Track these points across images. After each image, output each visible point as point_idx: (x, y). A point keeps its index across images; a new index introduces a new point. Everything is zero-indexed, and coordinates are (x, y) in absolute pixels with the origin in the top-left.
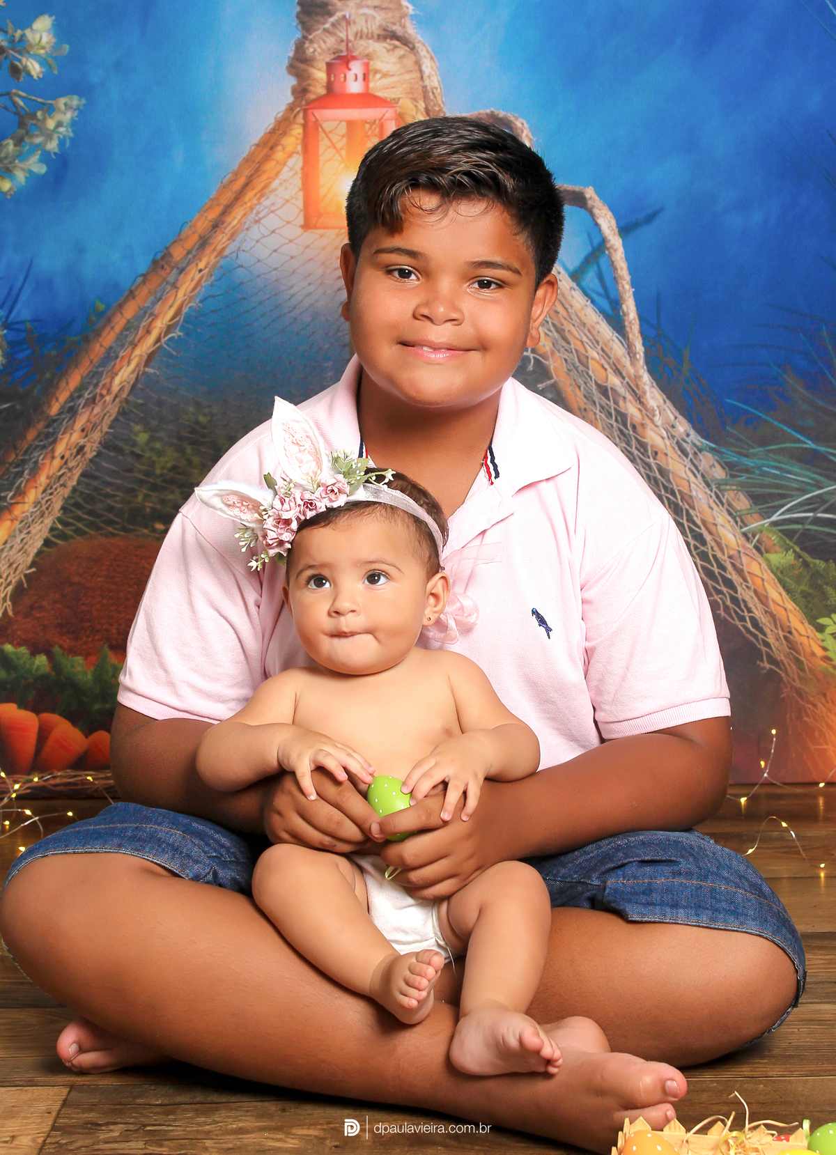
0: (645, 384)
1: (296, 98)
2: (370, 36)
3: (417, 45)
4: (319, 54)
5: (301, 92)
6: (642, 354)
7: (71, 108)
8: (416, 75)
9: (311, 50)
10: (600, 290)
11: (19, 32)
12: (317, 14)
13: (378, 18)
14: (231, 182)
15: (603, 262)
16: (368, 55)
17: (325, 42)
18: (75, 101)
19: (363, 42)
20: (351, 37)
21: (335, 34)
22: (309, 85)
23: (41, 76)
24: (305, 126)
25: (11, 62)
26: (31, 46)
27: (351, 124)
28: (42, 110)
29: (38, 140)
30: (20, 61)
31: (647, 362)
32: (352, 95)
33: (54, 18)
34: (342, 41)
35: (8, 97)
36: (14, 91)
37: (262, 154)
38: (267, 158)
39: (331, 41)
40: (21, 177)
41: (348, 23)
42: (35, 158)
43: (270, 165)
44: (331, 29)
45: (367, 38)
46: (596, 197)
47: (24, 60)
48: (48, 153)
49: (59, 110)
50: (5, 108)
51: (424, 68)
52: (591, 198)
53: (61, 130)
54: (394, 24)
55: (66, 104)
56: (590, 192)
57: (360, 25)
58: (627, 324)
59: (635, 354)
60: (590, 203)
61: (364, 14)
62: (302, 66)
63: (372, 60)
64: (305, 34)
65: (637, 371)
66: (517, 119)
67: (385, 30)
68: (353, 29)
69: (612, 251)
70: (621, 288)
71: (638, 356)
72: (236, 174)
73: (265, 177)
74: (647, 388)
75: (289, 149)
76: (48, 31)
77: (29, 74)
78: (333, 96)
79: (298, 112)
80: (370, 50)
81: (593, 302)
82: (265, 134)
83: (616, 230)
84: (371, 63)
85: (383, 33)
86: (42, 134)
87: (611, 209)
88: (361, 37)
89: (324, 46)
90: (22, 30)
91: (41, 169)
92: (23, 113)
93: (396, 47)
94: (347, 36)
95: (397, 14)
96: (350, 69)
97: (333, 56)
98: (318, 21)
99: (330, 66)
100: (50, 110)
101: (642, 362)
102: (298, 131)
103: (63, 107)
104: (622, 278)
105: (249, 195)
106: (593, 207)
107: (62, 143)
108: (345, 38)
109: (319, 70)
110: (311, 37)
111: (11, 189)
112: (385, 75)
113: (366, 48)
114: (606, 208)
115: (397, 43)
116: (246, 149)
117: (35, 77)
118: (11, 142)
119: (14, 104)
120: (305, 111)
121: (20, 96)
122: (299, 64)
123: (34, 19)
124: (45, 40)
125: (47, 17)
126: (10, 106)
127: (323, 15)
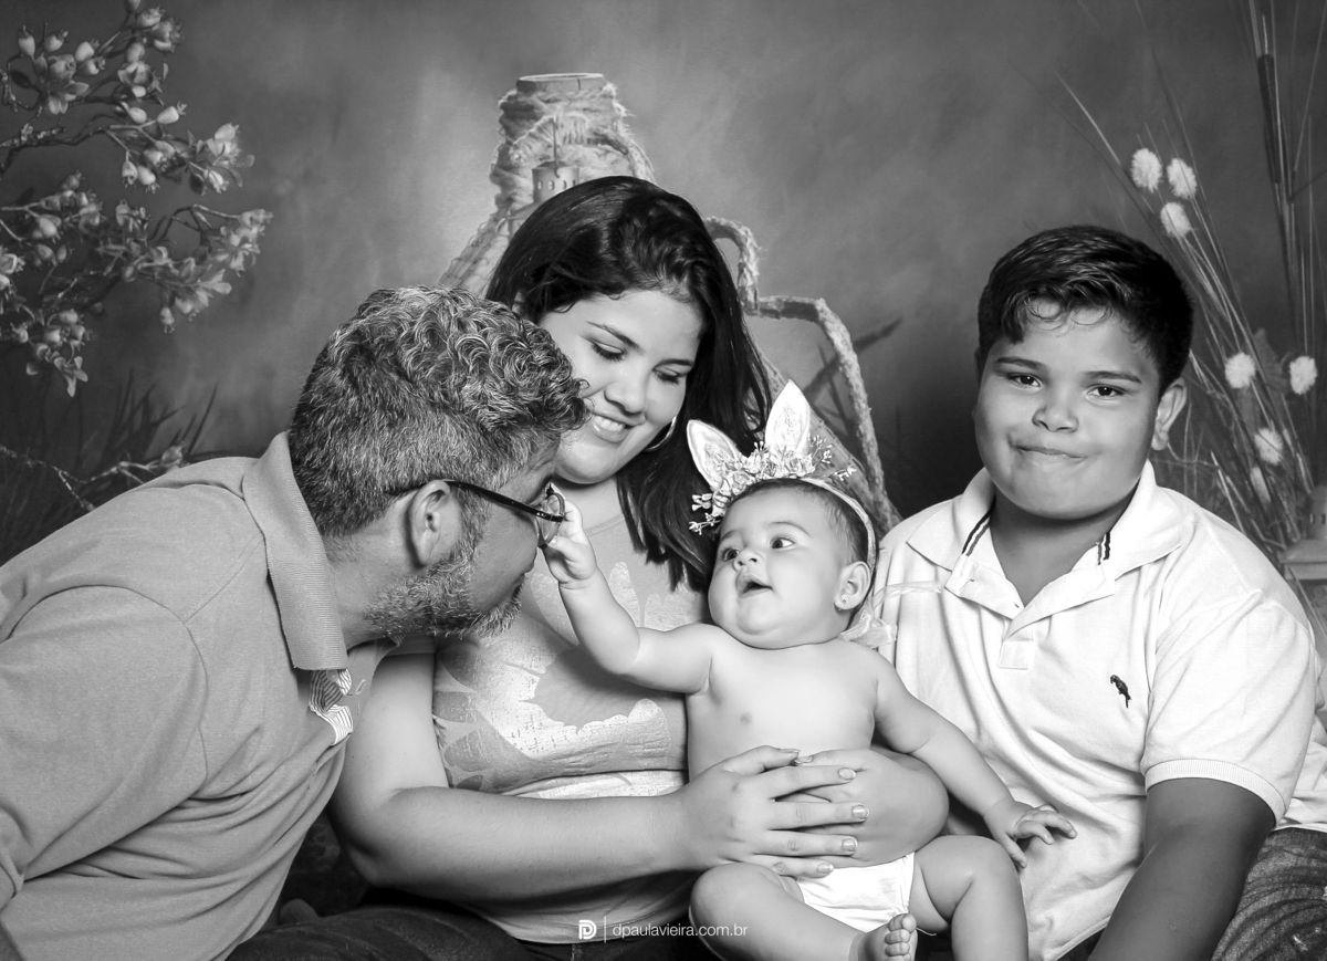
0: (886, 511)
1: (500, 208)
2: (579, 141)
3: (630, 149)
4: (525, 160)
5: (505, 201)
6: (882, 479)
7: (257, 222)
9: (516, 156)
10: (835, 410)
11: (200, 142)
12: (522, 118)
13: (588, 121)
15: (837, 380)
16: (577, 161)
17: (530, 148)
18: (261, 215)
19: (571, 147)
20: (559, 142)
21: (541, 139)
22: (515, 194)
23: (224, 189)
25: (193, 176)
26: (214, 157)
28: (226, 225)
29: (222, 258)
30: (202, 173)
31: (888, 486)
33: (237, 126)
34: (549, 146)
35: (188, 213)
36: (195, 205)
37: (464, 270)
38: (470, 273)
39: (537, 147)
40: (203, 297)
41: (556, 127)
42: (219, 277)
43: (473, 281)
44: (538, 134)
45: (576, 142)
46: (827, 309)
47: (206, 172)
48: (234, 271)
49: (245, 226)
50: (186, 224)
52: (822, 311)
53: (247, 246)
54: (605, 127)
55: (251, 219)
56: (821, 304)
57: (568, 128)
58: (864, 445)
59: (874, 479)
60: (821, 316)
61: (572, 118)
62: (507, 174)
63: (582, 166)
64: (509, 139)
65: (876, 497)
66: (740, 226)
67: (595, 134)
68: (561, 134)
69: (846, 367)
70: (857, 407)
71: (877, 481)
74: (888, 515)
76: (232, 141)
77: (211, 186)
79: (503, 223)
80: (580, 155)
81: (827, 423)
82: (468, 247)
83: (850, 345)
84: (581, 169)
85: (593, 137)
86: (227, 251)
87: (845, 321)
88: (570, 142)
89: (529, 151)
90: (204, 140)
91: (225, 289)
92: (205, 228)
93: (608, 152)
94: (555, 142)
95: (609, 117)
96: (558, 177)
97: (540, 163)
98: (523, 126)
99: (536, 173)
100: (235, 225)
101: (881, 487)
103: (248, 222)
104: (858, 396)
106: (825, 319)
107: (247, 259)
108: (552, 143)
109: (525, 177)
110: (515, 143)
111: (192, 311)
113: (576, 153)
114: (839, 321)
115: (608, 147)
117: (218, 190)
118: (192, 260)
119: (196, 219)
120: (511, 222)
121: (203, 212)
122: (503, 171)
123: (216, 129)
124: (228, 150)
125: (230, 126)
126: (191, 221)
127: (528, 120)
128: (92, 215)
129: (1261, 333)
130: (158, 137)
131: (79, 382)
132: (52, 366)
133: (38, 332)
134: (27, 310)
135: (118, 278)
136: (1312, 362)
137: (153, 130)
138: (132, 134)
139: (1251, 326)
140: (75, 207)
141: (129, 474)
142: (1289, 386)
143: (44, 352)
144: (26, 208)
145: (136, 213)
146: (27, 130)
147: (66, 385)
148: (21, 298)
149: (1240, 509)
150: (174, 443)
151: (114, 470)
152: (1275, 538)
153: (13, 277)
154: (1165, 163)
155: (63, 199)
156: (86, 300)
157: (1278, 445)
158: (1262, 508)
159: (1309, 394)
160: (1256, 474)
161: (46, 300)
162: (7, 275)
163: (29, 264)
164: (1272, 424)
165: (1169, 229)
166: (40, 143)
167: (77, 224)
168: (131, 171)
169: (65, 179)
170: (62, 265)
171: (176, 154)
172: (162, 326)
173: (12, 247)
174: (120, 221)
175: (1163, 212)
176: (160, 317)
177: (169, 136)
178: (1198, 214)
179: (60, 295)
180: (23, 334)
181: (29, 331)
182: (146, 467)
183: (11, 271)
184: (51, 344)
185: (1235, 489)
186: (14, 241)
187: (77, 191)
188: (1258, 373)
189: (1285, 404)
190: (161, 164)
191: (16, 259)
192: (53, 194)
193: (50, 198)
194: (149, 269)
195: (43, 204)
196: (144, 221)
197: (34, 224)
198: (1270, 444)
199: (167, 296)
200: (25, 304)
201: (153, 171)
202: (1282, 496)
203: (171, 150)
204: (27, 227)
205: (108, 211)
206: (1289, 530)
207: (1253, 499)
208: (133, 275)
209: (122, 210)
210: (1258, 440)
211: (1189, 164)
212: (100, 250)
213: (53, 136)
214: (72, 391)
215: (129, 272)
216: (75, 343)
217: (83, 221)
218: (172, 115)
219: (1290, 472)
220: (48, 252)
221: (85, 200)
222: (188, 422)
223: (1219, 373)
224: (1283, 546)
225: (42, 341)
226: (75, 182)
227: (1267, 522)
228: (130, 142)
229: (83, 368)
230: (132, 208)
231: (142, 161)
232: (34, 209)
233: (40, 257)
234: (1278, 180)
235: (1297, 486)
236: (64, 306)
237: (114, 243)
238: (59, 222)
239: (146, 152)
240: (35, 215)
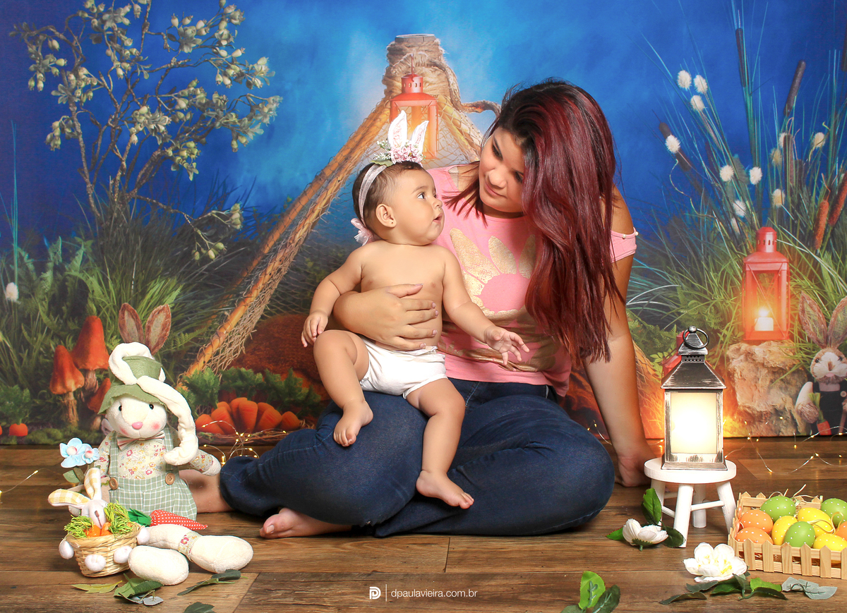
1: (386, 95)
2: (423, 65)
3: (446, 69)
4: (398, 74)
5: (389, 92)
7: (276, 102)
8: (446, 84)
9: (394, 72)
12: (397, 55)
13: (427, 56)
14: (355, 137)
16: (422, 74)
17: (401, 68)
18: (278, 98)
19: (419, 68)
20: (414, 66)
21: (406, 64)
22: (393, 89)
23: (262, 87)
24: (391, 109)
25: (247, 81)
26: (257, 72)
27: (413, 108)
28: (262, 103)
29: (260, 118)
30: (251, 80)
32: (415, 93)
33: (268, 58)
34: (409, 67)
35: (245, 97)
36: (248, 94)
37: (370, 124)
38: (372, 125)
39: (404, 68)
40: (251, 136)
41: (412, 59)
42: (259, 126)
43: (374, 129)
44: (404, 62)
47: (253, 79)
48: (265, 124)
49: (270, 103)
50: (244, 102)
51: (450, 80)
53: (271, 112)
54: (435, 59)
55: (273, 100)
57: (418, 59)
61: (420, 54)
62: (390, 80)
63: (424, 76)
64: (391, 64)
67: (431, 62)
68: (415, 61)
72: (357, 133)
73: (371, 134)
75: (383, 120)
76: (265, 65)
77: (256, 85)
78: (405, 94)
79: (388, 102)
80: (423, 71)
82: (371, 113)
84: (424, 78)
85: (429, 63)
86: (262, 115)
88: (419, 66)
89: (400, 70)
90: (253, 65)
91: (261, 132)
92: (252, 105)
93: (436, 70)
95: (437, 54)
96: (413, 81)
97: (405, 75)
98: (397, 58)
99: (403, 80)
100: (266, 103)
102: (387, 111)
103: (272, 102)
105: (363, 143)
107: (271, 119)
108: (411, 66)
109: (398, 81)
110: (394, 66)
111: (246, 142)
112: (431, 84)
113: (421, 71)
115: (437, 68)
116: (362, 122)
117: (259, 87)
118: (246, 119)
119: (248, 100)
120: (391, 102)
121: (251, 97)
122: (388, 79)
123: (258, 60)
124: (263, 69)
125: (264, 58)
126: (246, 101)
127: (400, 55)
128: (202, 99)
129: (736, 156)
130: (232, 63)
131: (195, 174)
132: (182, 167)
133: (176, 151)
134: (172, 141)
135: (213, 128)
136: (760, 169)
137: (230, 61)
138: (221, 62)
139: (732, 152)
140: (194, 95)
141: (216, 216)
142: (749, 181)
143: (179, 161)
144: (173, 95)
145: (221, 98)
146: (174, 60)
147: (189, 176)
148: (169, 136)
149: (725, 237)
150: (237, 202)
151: (209, 214)
152: (742, 251)
153: (166, 127)
154: (693, 77)
155: (189, 91)
156: (198, 137)
157: (744, 208)
158: (735, 236)
159: (758, 184)
160: (734, 222)
161: (180, 137)
162: (164, 126)
163: (173, 122)
164: (741, 198)
165: (694, 107)
166: (179, 66)
167: (195, 102)
168: (220, 78)
169: (190, 82)
170: (188, 121)
171: (240, 71)
172: (232, 149)
173: (166, 113)
174: (214, 101)
175: (692, 100)
176: (230, 145)
177: (238, 63)
178: (708, 100)
179: (187, 135)
180: (170, 152)
181: (173, 151)
182: (224, 213)
183: (165, 124)
184: (183, 157)
185: (723, 228)
186: (168, 110)
187: (195, 88)
188: (735, 175)
189: (747, 189)
190: (233, 75)
191: (168, 118)
192: (185, 89)
193: (183, 91)
194: (227, 123)
195: (180, 93)
196: (225, 101)
197: (176, 103)
198: (740, 207)
199: (235, 135)
200: (172, 139)
201: (230, 79)
202: (746, 231)
203: (238, 69)
204: (173, 104)
205: (209, 96)
206: (748, 248)
207: (732, 233)
208: (219, 126)
209: (215, 96)
210: (734, 205)
211: (704, 77)
212: (205, 114)
213: (185, 63)
214: (191, 178)
215: (218, 124)
216: (193, 157)
217: (198, 101)
218: (239, 53)
219: (749, 220)
220: (182, 115)
221: (199, 92)
222: (243, 192)
223: (716, 174)
224: (746, 255)
225: (179, 156)
226: (194, 83)
227: (738, 244)
228: (220, 66)
229: (197, 168)
230: (220, 95)
231: (225, 74)
232: (176, 96)
233: (178, 117)
234: (745, 86)
235: (752, 227)
236: (189, 140)
237: (211, 111)
238: (187, 101)
239: (227, 70)
240: (177, 98)
